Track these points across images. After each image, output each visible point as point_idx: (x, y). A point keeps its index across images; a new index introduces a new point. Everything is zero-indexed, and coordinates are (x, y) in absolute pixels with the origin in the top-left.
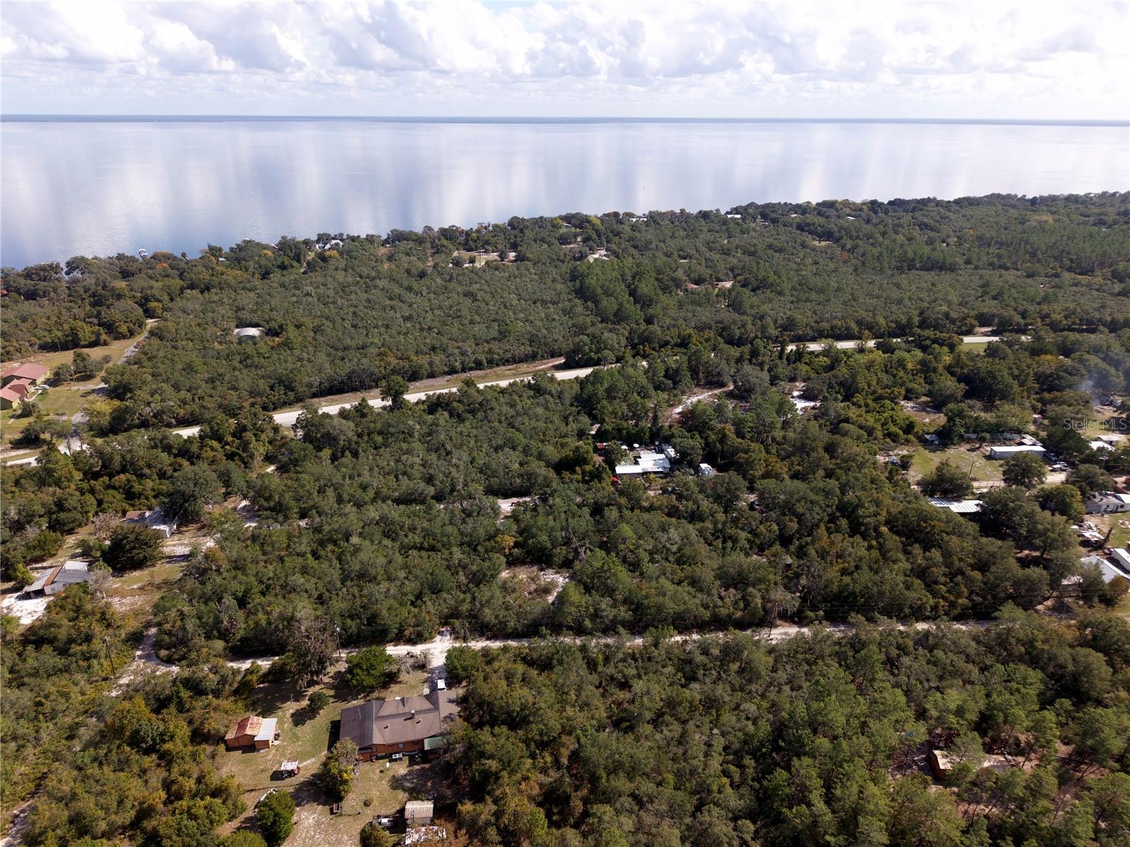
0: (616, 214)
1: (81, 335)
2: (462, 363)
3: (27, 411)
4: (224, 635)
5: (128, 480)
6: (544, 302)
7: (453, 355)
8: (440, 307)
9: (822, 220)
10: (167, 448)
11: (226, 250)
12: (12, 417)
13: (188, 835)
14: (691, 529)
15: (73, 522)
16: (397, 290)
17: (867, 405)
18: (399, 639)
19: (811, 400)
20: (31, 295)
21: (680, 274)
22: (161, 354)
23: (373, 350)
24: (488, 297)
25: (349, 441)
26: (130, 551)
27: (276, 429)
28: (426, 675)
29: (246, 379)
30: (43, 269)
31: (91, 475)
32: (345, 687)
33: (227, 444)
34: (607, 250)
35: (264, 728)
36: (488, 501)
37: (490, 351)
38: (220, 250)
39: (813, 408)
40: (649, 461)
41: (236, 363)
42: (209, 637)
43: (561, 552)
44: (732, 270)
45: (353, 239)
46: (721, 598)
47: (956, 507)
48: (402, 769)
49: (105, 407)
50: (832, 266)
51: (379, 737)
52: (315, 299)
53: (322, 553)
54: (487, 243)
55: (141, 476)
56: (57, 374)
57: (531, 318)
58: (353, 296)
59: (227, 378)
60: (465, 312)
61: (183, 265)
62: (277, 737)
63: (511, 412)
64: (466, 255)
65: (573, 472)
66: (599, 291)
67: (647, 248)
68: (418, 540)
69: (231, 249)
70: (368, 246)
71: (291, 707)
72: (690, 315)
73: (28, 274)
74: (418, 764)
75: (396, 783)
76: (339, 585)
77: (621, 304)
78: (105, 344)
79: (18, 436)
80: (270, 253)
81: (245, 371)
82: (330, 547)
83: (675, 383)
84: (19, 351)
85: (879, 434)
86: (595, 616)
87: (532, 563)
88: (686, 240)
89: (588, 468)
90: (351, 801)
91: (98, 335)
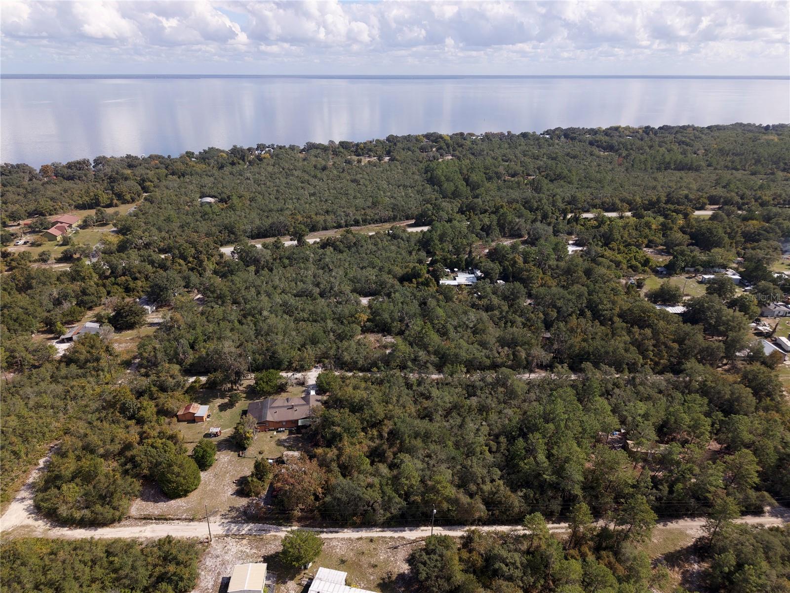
0: (462, 134)
1: (101, 199)
2: (346, 222)
3: (66, 242)
4: (180, 363)
5: (127, 280)
6: (405, 187)
7: (340, 216)
8: (335, 188)
9: (607, 138)
10: (152, 263)
11: (197, 153)
12: (57, 245)
13: (151, 456)
14: (485, 316)
15: (92, 302)
16: (307, 177)
17: (619, 249)
18: (288, 369)
19: (580, 246)
20: (70, 178)
21: (501, 169)
22: (151, 211)
23: (288, 212)
24: (367, 183)
25: (267, 262)
26: (126, 317)
27: (221, 255)
28: (304, 389)
29: (204, 227)
30: (79, 163)
31: (103, 276)
32: (252, 393)
33: (189, 262)
34: (452, 156)
35: (201, 410)
36: (353, 296)
37: (365, 214)
38: (193, 153)
39: (582, 251)
40: (463, 278)
41: (198, 217)
42: (170, 362)
43: (397, 325)
44: (539, 169)
45: (281, 148)
46: (499, 353)
47: (671, 310)
48: (284, 436)
49: (115, 239)
50: (610, 167)
51: (270, 417)
52: (252, 181)
53: (244, 321)
54: (370, 150)
55: (135, 279)
56: (85, 221)
57: (395, 195)
58: (277, 180)
59: (192, 225)
60: (351, 192)
61: (168, 161)
62: (209, 416)
63: (374, 248)
64: (355, 158)
65: (411, 282)
66: (443, 178)
67: (480, 154)
68: (306, 316)
69: (200, 153)
70: (290, 152)
71: (219, 402)
72: (504, 195)
73: (70, 166)
74: (294, 434)
75: (280, 443)
76: (253, 337)
77: (457, 187)
78: (116, 206)
79: (60, 256)
80: (225, 155)
81: (204, 222)
82: (250, 318)
83: (488, 235)
84: (62, 208)
85: (625, 267)
86: (415, 360)
87: (378, 332)
88: (508, 150)
89: (420, 280)
90: (251, 451)
91: (112, 200)
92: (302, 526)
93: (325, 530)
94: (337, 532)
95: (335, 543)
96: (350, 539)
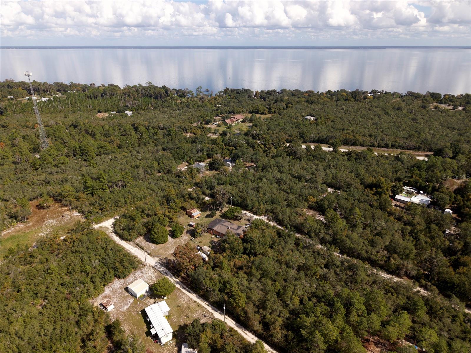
1: (260, 110)
3: (229, 127)
11: (333, 91)
12: (225, 128)
26: (214, 164)
35: (196, 213)
41: (294, 126)
45: (387, 93)
48: (216, 240)
49: (246, 130)
51: (217, 228)
54: (453, 101)
60: (404, 126)
62: (198, 217)
70: (389, 96)
71: (209, 213)
75: (211, 242)
80: (345, 94)
89: (379, 190)
90: (197, 239)
91: (265, 111)
92: (181, 281)
93: (187, 289)
94: (190, 293)
95: (184, 296)
96: (191, 299)
